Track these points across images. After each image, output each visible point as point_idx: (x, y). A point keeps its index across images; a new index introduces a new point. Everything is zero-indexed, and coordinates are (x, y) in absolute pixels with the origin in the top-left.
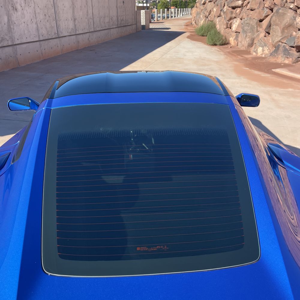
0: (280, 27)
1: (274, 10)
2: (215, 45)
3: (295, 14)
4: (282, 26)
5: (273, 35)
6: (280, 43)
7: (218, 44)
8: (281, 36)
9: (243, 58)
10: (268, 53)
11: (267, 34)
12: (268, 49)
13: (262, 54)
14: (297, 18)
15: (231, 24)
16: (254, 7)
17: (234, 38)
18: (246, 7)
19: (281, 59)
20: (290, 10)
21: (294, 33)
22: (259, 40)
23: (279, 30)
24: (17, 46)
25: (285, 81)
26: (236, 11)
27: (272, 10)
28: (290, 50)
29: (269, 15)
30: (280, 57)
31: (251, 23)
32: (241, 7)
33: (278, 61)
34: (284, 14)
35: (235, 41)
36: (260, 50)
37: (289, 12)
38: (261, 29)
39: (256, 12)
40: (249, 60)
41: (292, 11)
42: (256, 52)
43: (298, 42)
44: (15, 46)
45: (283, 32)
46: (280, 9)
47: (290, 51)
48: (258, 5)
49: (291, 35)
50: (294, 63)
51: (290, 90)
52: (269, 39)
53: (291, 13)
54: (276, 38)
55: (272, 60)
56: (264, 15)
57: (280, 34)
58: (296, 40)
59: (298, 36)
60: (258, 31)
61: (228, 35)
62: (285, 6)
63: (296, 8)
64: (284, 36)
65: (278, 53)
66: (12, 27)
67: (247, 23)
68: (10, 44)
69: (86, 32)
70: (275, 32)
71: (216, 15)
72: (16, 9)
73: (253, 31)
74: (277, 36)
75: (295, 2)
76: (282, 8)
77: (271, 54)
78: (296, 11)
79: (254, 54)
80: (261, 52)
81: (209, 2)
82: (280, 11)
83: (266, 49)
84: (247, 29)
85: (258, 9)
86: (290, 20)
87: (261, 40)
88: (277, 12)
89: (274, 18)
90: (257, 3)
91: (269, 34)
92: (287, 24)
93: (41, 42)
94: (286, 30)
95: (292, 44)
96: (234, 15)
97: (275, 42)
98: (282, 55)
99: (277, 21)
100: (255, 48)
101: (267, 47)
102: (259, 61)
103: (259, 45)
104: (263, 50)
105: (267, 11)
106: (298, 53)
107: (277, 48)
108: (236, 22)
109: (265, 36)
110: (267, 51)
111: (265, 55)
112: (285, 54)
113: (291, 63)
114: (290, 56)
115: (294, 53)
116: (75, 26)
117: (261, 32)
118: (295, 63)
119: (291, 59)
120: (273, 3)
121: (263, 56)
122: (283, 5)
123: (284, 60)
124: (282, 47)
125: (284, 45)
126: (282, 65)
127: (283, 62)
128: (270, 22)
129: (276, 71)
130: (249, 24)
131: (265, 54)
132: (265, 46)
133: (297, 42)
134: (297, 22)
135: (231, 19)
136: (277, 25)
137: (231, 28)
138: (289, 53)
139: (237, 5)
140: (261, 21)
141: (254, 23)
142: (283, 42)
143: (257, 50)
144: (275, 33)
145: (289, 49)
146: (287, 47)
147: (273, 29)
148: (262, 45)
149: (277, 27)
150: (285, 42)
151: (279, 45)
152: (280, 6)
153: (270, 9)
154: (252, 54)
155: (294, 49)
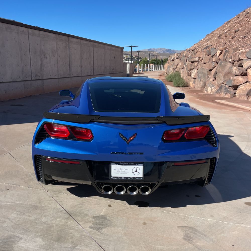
0: (222, 74)
1: (219, 63)
2: (179, 87)
3: (232, 65)
4: (224, 73)
5: (218, 79)
6: (223, 85)
7: (181, 86)
8: (223, 80)
9: (197, 94)
10: (214, 91)
11: (215, 79)
13: (211, 92)
14: (233, 68)
15: (191, 73)
16: (206, 61)
17: (192, 82)
18: (201, 61)
19: (223, 95)
20: (229, 63)
21: (232, 78)
22: (209, 83)
23: (222, 76)
24: (45, 80)
25: (222, 106)
26: (194, 64)
27: (217, 63)
28: (229, 89)
29: (216, 67)
30: (222, 93)
31: (204, 71)
32: (198, 61)
33: (221, 96)
34: (225, 66)
35: (193, 84)
36: (209, 89)
37: (228, 64)
38: (211, 76)
39: (207, 65)
40: (201, 96)
41: (230, 63)
42: (207, 91)
43: (234, 83)
44: (43, 80)
45: (224, 77)
46: (222, 62)
48: (209, 60)
49: (230, 79)
50: (231, 97)
51: (224, 110)
52: (216, 82)
53: (229, 65)
54: (220, 81)
55: (217, 95)
56: (212, 67)
57: (222, 79)
58: (232, 81)
59: (233, 79)
60: (209, 77)
61: (189, 80)
62: (226, 60)
63: (233, 61)
64: (226, 80)
65: (221, 91)
66: (43, 68)
67: (201, 72)
68: (41, 78)
69: (88, 75)
70: (219, 77)
71: (181, 68)
72: (46, 58)
73: (205, 77)
74: (221, 80)
75: (232, 58)
76: (224, 62)
77: (216, 92)
78: (233, 64)
79: (206, 92)
81: (176, 59)
82: (222, 63)
83: (213, 88)
84: (201, 75)
85: (208, 62)
86: (229, 70)
87: (210, 83)
88: (221, 64)
89: (218, 68)
90: (208, 59)
91: (215, 78)
92: (227, 72)
93: (59, 79)
94: (226, 76)
95: (230, 85)
96: (193, 67)
97: (219, 83)
98: (224, 92)
99: (220, 70)
100: (206, 88)
102: (208, 96)
104: (212, 90)
105: (214, 64)
106: (234, 91)
107: (220, 88)
108: (194, 71)
109: (213, 80)
110: (214, 90)
112: (225, 92)
113: (230, 97)
114: (229, 93)
115: (232, 90)
116: (81, 70)
117: (211, 78)
118: (233, 97)
119: (230, 94)
120: (219, 59)
121: (212, 93)
122: (224, 60)
123: (225, 95)
126: (224, 98)
127: (224, 97)
128: (216, 71)
129: (218, 102)
130: (202, 72)
132: (213, 86)
134: (233, 70)
135: (190, 70)
136: (220, 73)
137: (191, 76)
138: (228, 90)
139: (195, 60)
140: (210, 70)
141: (205, 72)
142: (224, 84)
143: (207, 89)
146: (227, 87)
147: (217, 75)
148: (211, 86)
149: (221, 74)
150: (225, 84)
151: (222, 86)
152: (223, 61)
153: (216, 63)
154: (205, 92)
155: (232, 88)
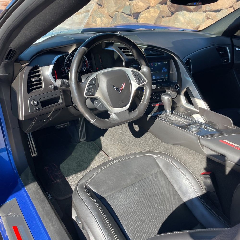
12: (106, 19)
47: (128, 19)
80: (100, 22)
101: (105, 17)
103: (97, 16)
111: (104, 25)
124: (119, 15)
125: (121, 14)
131: (105, 23)
133: (134, 9)
144: (109, 4)
145: (126, 17)
